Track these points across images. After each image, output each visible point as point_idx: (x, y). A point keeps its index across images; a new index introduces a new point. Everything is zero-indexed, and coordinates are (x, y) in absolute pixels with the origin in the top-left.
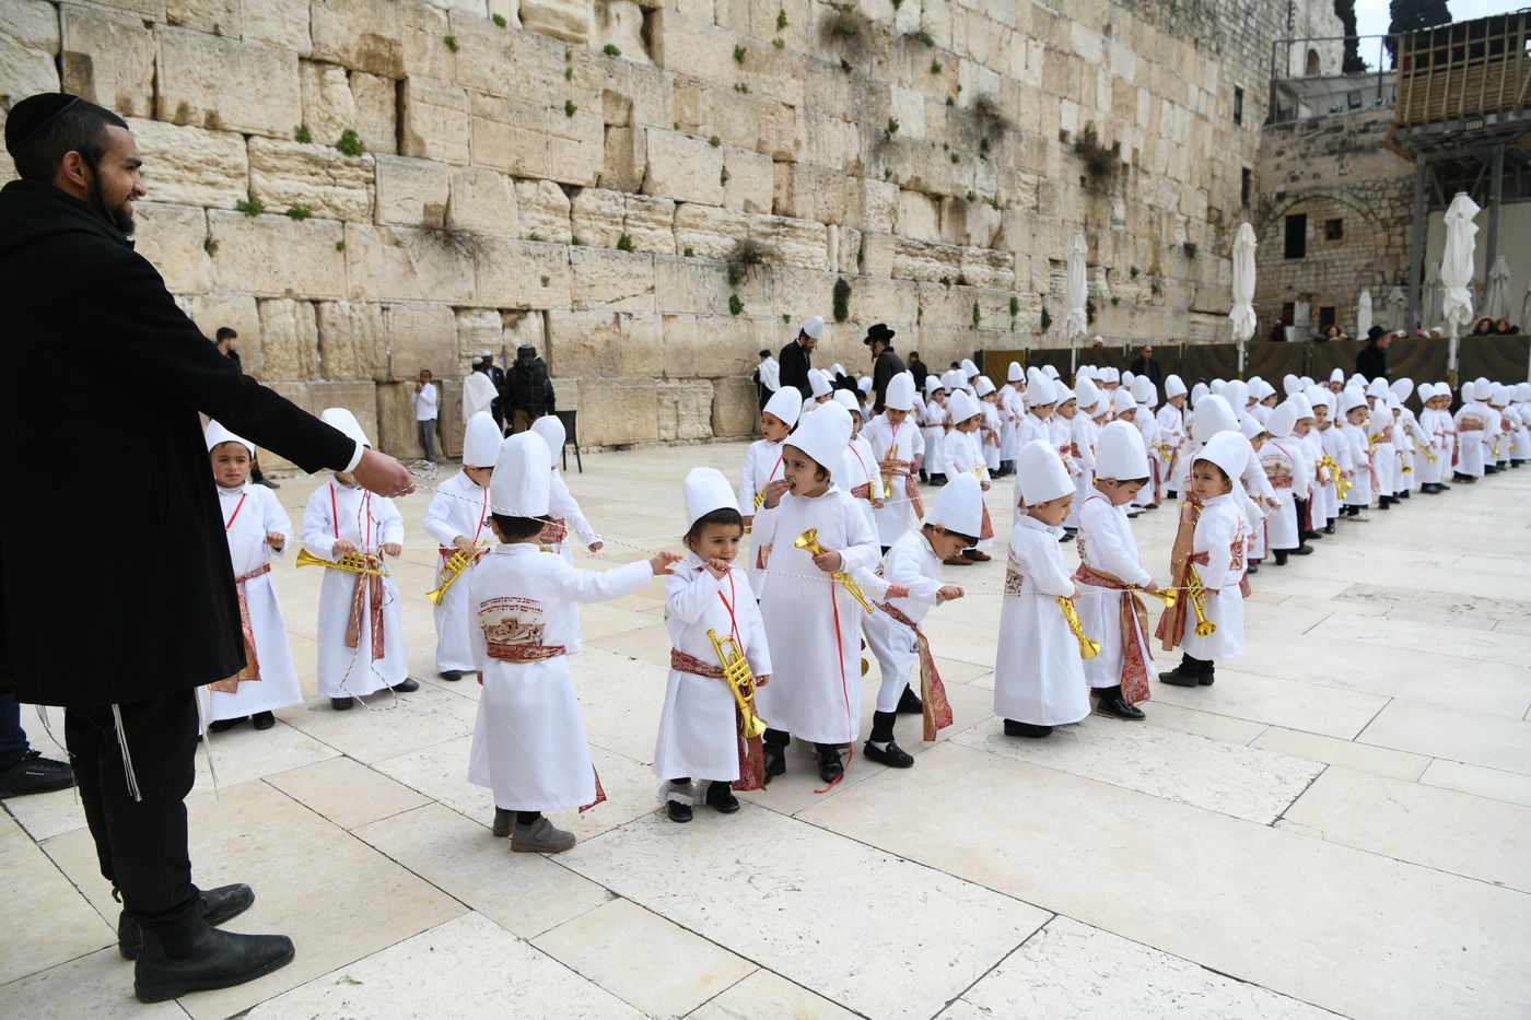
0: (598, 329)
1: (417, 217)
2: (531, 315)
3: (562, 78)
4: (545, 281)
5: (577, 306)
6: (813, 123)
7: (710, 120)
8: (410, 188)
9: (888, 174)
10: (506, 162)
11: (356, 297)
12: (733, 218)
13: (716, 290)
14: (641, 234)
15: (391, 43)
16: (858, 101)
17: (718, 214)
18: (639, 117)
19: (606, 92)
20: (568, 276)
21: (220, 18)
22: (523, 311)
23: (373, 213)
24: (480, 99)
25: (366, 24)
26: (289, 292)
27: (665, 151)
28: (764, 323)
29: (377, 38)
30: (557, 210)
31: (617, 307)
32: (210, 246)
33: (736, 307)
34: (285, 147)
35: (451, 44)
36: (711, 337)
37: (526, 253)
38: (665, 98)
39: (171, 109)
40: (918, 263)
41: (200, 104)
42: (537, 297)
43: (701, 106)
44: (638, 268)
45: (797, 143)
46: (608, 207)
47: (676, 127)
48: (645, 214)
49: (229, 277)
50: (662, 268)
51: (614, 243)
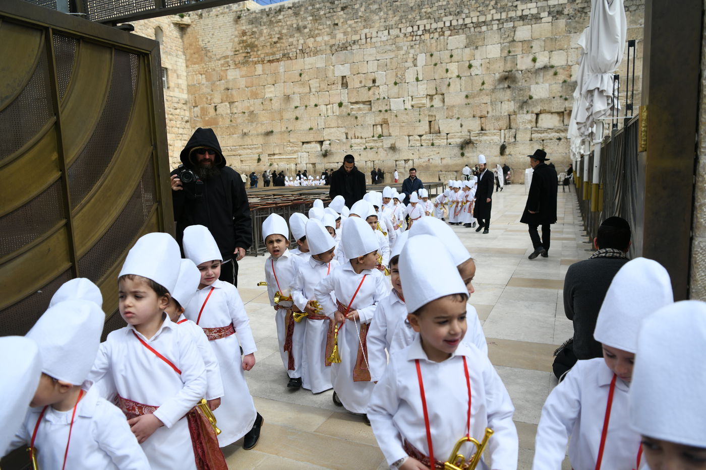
0: (424, 162)
1: (389, 146)
2: (410, 161)
3: (418, 116)
4: (413, 154)
5: (420, 158)
6: (494, 105)
7: (457, 114)
8: (388, 141)
9: (527, 112)
10: (406, 134)
11: (379, 160)
12: (464, 134)
13: (457, 151)
14: (436, 142)
15: (387, 119)
16: (514, 95)
17: (460, 134)
18: (437, 118)
19: (429, 115)
20: (418, 153)
21: (362, 123)
22: (409, 160)
23: (383, 146)
24: (402, 124)
25: (383, 117)
26: (369, 160)
27: (444, 124)
28: (473, 158)
29: (384, 119)
30: (417, 140)
31: (429, 157)
32: (360, 155)
33: (463, 155)
34: (370, 139)
35: (396, 116)
36: (455, 162)
37: (409, 149)
38: (444, 112)
39: (356, 137)
40: (542, 135)
41: (360, 136)
42: (411, 157)
43: (455, 111)
44: (434, 149)
45: (488, 112)
46: (428, 138)
47: (447, 118)
48: (438, 138)
49: (362, 159)
50: (441, 148)
51: (430, 144)
